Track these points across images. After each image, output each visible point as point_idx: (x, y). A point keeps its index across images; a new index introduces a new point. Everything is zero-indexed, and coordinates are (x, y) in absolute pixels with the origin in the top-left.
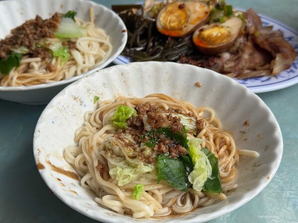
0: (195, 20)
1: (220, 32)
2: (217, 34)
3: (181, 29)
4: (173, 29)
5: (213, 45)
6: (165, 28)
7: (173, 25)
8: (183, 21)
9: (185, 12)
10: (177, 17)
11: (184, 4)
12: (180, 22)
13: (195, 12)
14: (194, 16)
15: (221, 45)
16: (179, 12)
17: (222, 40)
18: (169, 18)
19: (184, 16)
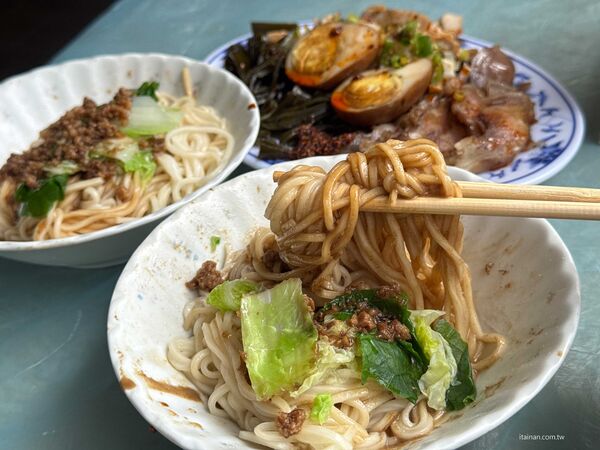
0: (347, 60)
1: (381, 86)
2: (376, 88)
3: (320, 73)
4: (307, 72)
5: (357, 108)
6: (296, 69)
7: (310, 64)
8: (327, 59)
9: (337, 43)
10: (322, 51)
11: (340, 28)
12: (322, 60)
13: (355, 42)
14: (349, 52)
15: (370, 108)
16: (329, 43)
17: (376, 100)
18: (308, 52)
19: (333, 50)
